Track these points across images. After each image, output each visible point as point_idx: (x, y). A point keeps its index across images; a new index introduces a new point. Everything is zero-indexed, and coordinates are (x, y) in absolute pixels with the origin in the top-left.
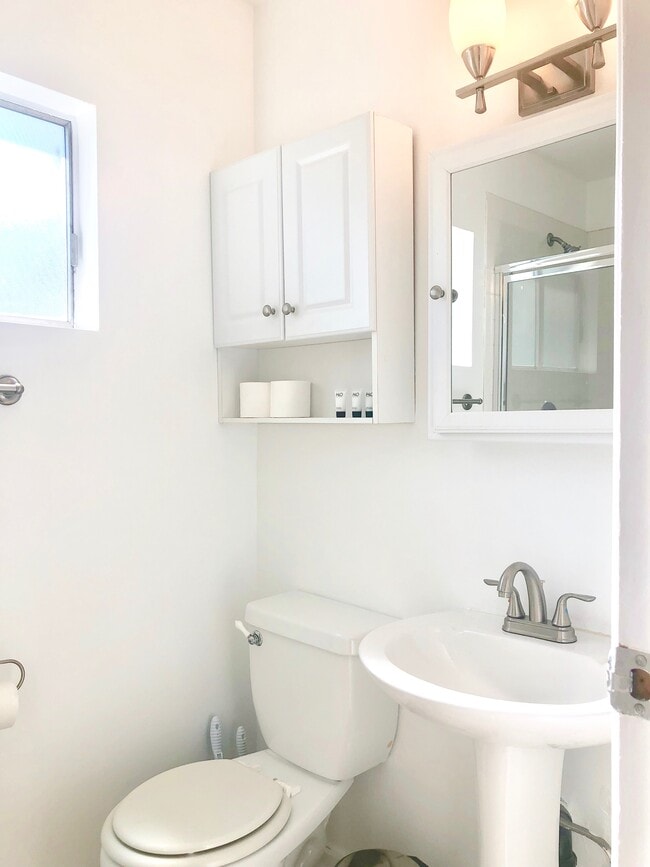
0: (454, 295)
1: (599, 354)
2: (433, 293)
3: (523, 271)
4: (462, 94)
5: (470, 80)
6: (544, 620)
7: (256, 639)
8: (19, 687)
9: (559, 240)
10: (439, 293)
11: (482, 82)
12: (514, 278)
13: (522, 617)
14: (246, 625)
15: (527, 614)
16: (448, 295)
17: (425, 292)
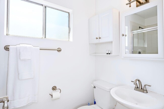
0: (126, 35)
1: (147, 44)
2: (122, 35)
3: (135, 32)
4: (127, 4)
5: (128, 2)
6: (142, 89)
7: (95, 87)
8: (60, 93)
9: (141, 27)
10: (123, 35)
11: (130, 2)
12: (134, 33)
13: (138, 88)
14: (93, 85)
15: (139, 87)
16: (125, 35)
17: (121, 35)
